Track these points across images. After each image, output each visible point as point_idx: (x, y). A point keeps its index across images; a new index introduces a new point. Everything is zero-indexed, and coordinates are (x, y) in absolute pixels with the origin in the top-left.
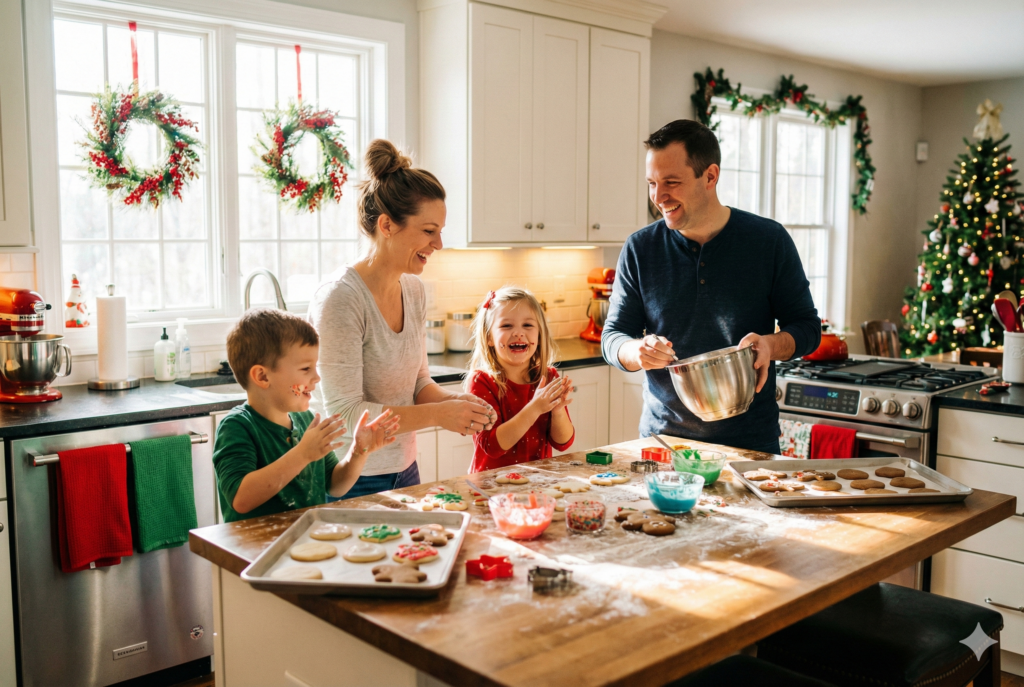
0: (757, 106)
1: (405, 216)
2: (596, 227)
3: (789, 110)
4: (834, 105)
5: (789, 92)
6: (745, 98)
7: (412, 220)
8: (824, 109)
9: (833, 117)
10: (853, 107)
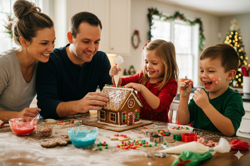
0: (168, 18)
1: (32, 37)
2: (112, 49)
3: (178, 20)
4: (192, 20)
5: (178, 15)
6: (164, 16)
7: (34, 39)
8: (189, 21)
9: (192, 23)
10: (198, 21)
